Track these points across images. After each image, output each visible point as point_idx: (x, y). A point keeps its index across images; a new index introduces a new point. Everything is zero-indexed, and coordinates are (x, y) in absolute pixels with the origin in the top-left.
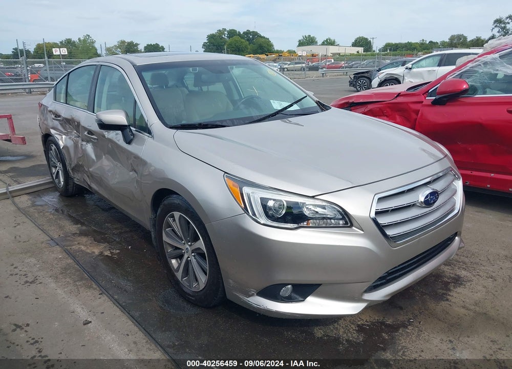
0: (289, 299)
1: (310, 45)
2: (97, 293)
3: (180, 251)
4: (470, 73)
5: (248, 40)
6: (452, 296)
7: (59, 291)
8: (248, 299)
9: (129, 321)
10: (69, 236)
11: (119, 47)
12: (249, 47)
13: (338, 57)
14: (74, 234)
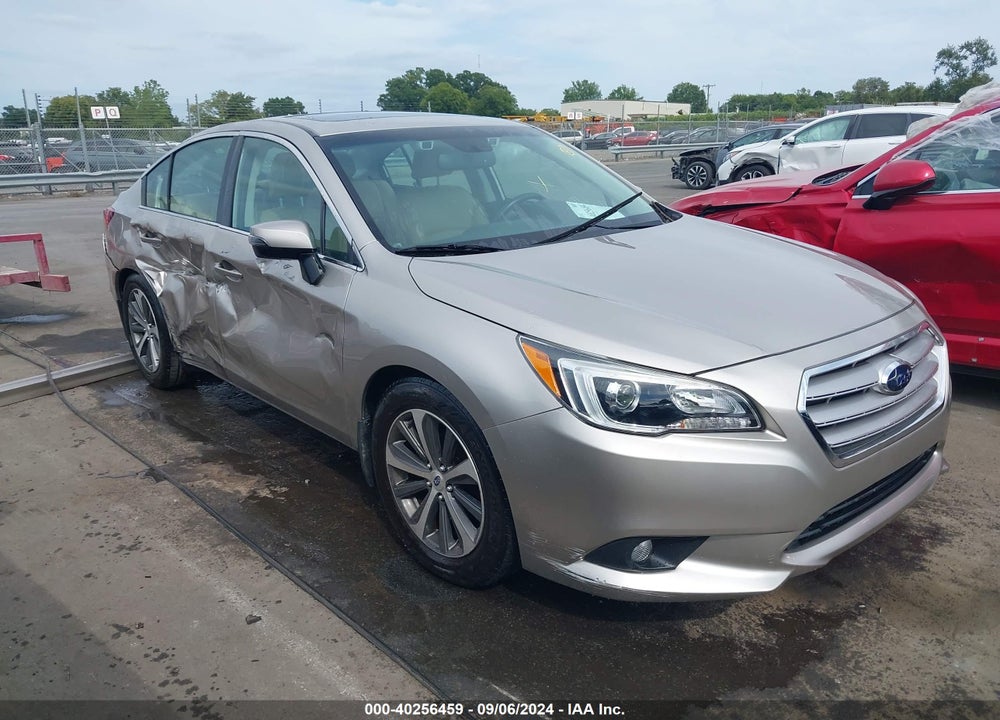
0: (648, 567)
1: (587, 99)
2: (261, 565)
3: (421, 483)
4: (936, 149)
5: (466, 90)
6: (930, 562)
7: (187, 564)
8: (567, 567)
9: (331, 615)
10: (184, 463)
11: (215, 104)
12: (469, 103)
13: (644, 122)
14: (191, 459)
